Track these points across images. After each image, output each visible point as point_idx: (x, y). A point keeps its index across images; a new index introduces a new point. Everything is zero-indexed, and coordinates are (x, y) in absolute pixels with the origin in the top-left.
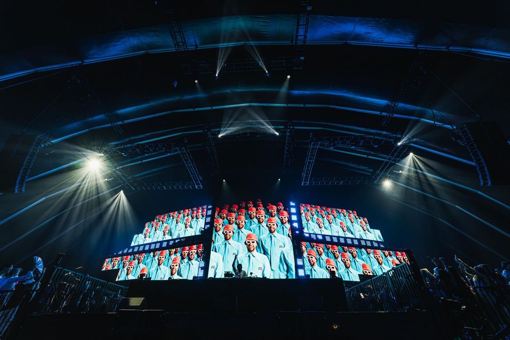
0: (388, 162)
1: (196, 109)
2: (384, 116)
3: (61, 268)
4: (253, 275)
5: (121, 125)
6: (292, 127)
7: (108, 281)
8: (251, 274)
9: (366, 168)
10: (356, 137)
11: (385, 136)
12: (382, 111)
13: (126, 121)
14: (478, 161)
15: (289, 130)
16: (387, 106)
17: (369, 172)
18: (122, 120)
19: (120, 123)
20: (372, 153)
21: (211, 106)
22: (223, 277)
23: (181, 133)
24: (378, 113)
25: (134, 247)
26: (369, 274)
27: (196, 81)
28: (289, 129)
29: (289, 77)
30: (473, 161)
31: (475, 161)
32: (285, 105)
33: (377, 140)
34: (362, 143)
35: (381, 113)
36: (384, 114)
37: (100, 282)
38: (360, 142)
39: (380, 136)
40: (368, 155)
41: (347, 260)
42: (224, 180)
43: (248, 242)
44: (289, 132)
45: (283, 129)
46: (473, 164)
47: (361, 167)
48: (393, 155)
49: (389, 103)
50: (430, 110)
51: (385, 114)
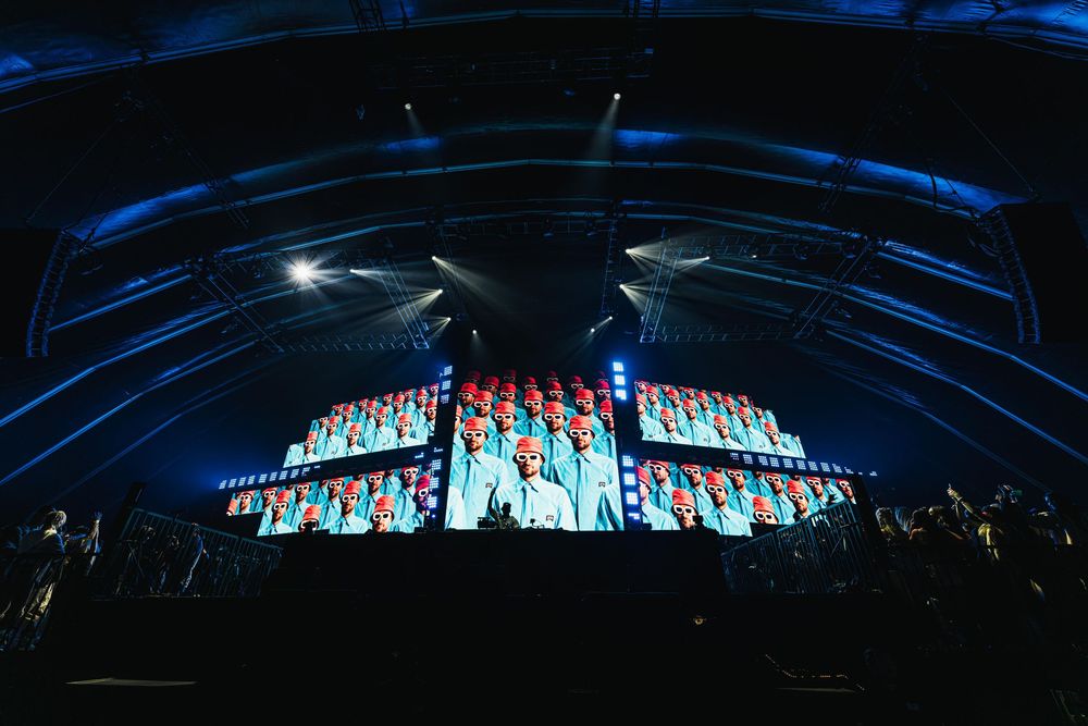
0: (826, 293)
1: (410, 173)
2: (824, 190)
3: (141, 510)
4: (536, 524)
5: (243, 209)
6: (622, 215)
7: (240, 536)
8: (533, 521)
9: (778, 305)
10: (762, 237)
11: (824, 234)
12: (821, 179)
13: (255, 200)
14: (1019, 291)
15: (614, 221)
16: (835, 164)
17: (786, 315)
18: (246, 197)
19: (243, 202)
20: (794, 272)
21: (444, 165)
22: (475, 527)
23: (377, 228)
24: (813, 182)
25: (290, 469)
26: (767, 521)
27: (408, 107)
28: (615, 218)
29: (617, 96)
30: (1008, 292)
31: (1012, 290)
32: (607, 164)
33: (807, 243)
34: (773, 249)
35: (819, 183)
36: (827, 185)
37: (226, 537)
38: (770, 248)
39: (813, 236)
40: (785, 277)
41: (720, 490)
42: (475, 332)
43: (521, 457)
44: (616, 226)
45: (603, 218)
46: (1009, 296)
47: (768, 303)
48: (837, 278)
49: (840, 161)
50: (928, 178)
51: (829, 185)
